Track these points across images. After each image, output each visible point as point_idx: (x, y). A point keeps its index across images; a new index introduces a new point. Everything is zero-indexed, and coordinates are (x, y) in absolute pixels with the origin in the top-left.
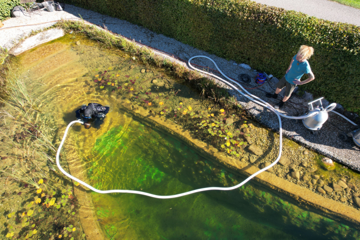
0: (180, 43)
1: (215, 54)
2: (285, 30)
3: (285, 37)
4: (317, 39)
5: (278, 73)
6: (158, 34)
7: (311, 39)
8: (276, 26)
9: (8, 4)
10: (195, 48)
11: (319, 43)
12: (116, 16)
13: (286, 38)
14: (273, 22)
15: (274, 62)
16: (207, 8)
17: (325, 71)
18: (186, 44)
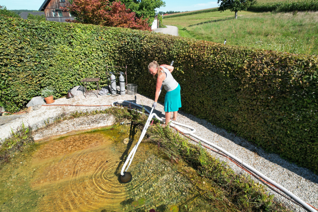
9: (70, 82)
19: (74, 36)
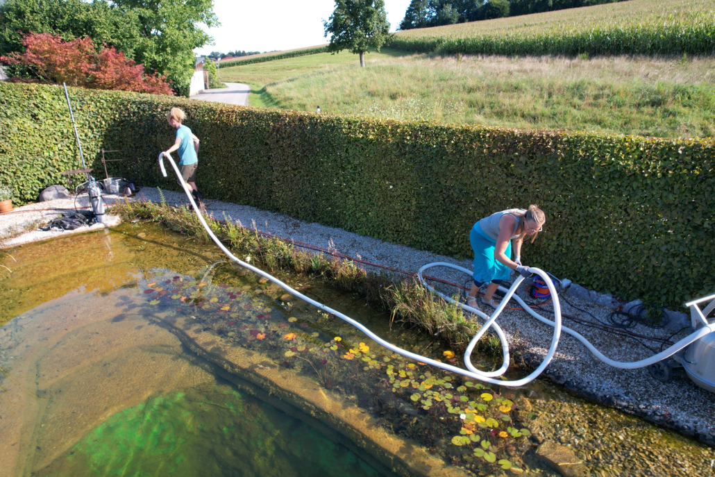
0: (352, 235)
1: (429, 249)
2: (576, 161)
3: (579, 176)
4: (655, 168)
5: (583, 270)
6: (310, 221)
7: (641, 169)
8: (556, 157)
9: (38, 179)
10: (384, 240)
11: (664, 175)
12: (231, 197)
13: (582, 179)
14: (546, 151)
15: (566, 243)
16: (404, 145)
17: (702, 243)
18: (366, 235)
19: (39, 105)
